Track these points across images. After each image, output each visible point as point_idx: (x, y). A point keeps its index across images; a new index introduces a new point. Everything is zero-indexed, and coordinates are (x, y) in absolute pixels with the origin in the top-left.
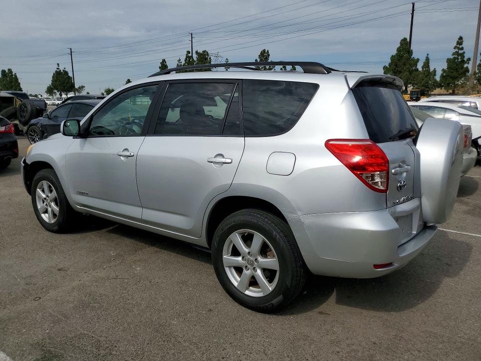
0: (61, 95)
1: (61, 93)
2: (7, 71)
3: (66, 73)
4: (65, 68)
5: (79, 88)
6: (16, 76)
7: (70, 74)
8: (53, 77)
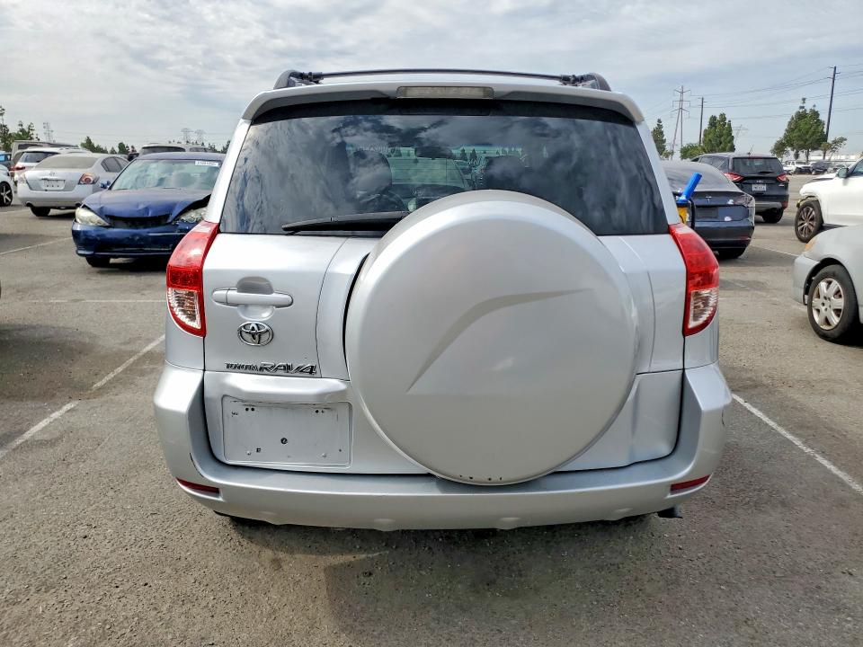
0: (797, 156)
1: (797, 152)
2: (718, 118)
3: (816, 114)
4: (814, 106)
5: (835, 142)
6: (730, 125)
7: (824, 117)
8: (790, 123)
